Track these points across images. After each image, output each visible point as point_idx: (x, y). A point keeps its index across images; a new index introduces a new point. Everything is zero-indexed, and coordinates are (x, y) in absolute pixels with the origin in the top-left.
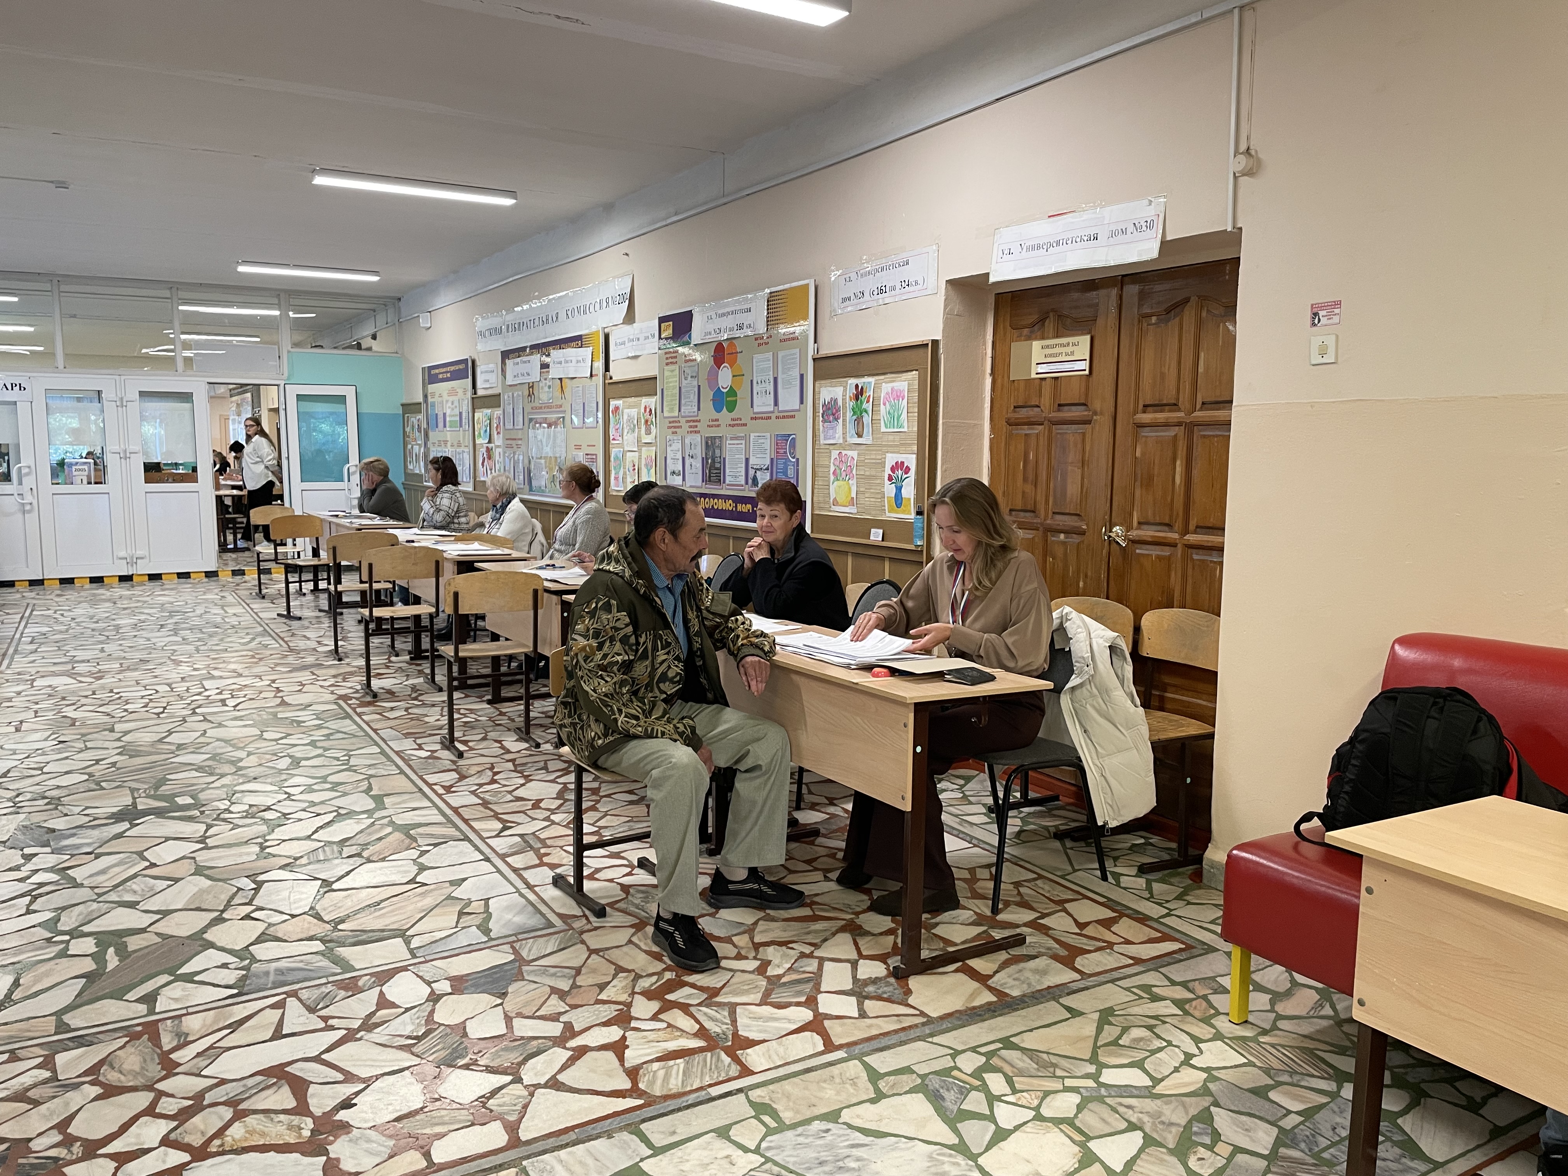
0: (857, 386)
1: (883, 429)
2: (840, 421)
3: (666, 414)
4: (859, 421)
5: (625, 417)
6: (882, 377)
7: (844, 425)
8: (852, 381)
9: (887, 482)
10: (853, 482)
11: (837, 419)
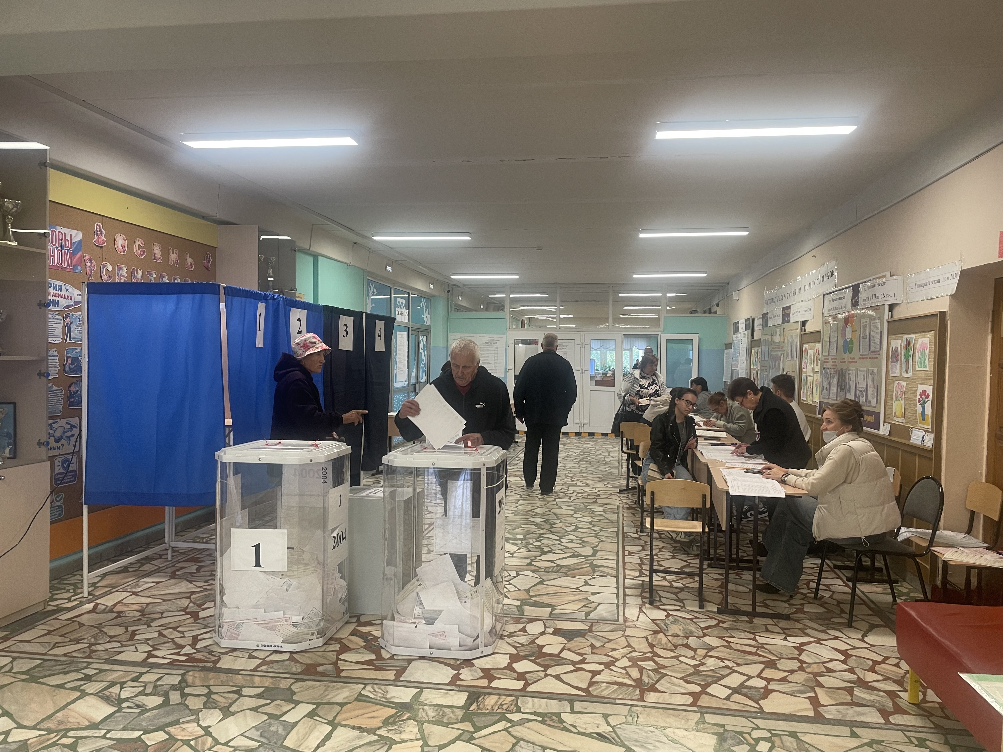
0: (907, 339)
1: (917, 369)
2: (899, 361)
3: (824, 354)
4: (907, 362)
5: (809, 355)
6: (918, 335)
7: (900, 364)
8: (906, 336)
9: (918, 404)
10: (903, 402)
11: (897, 361)
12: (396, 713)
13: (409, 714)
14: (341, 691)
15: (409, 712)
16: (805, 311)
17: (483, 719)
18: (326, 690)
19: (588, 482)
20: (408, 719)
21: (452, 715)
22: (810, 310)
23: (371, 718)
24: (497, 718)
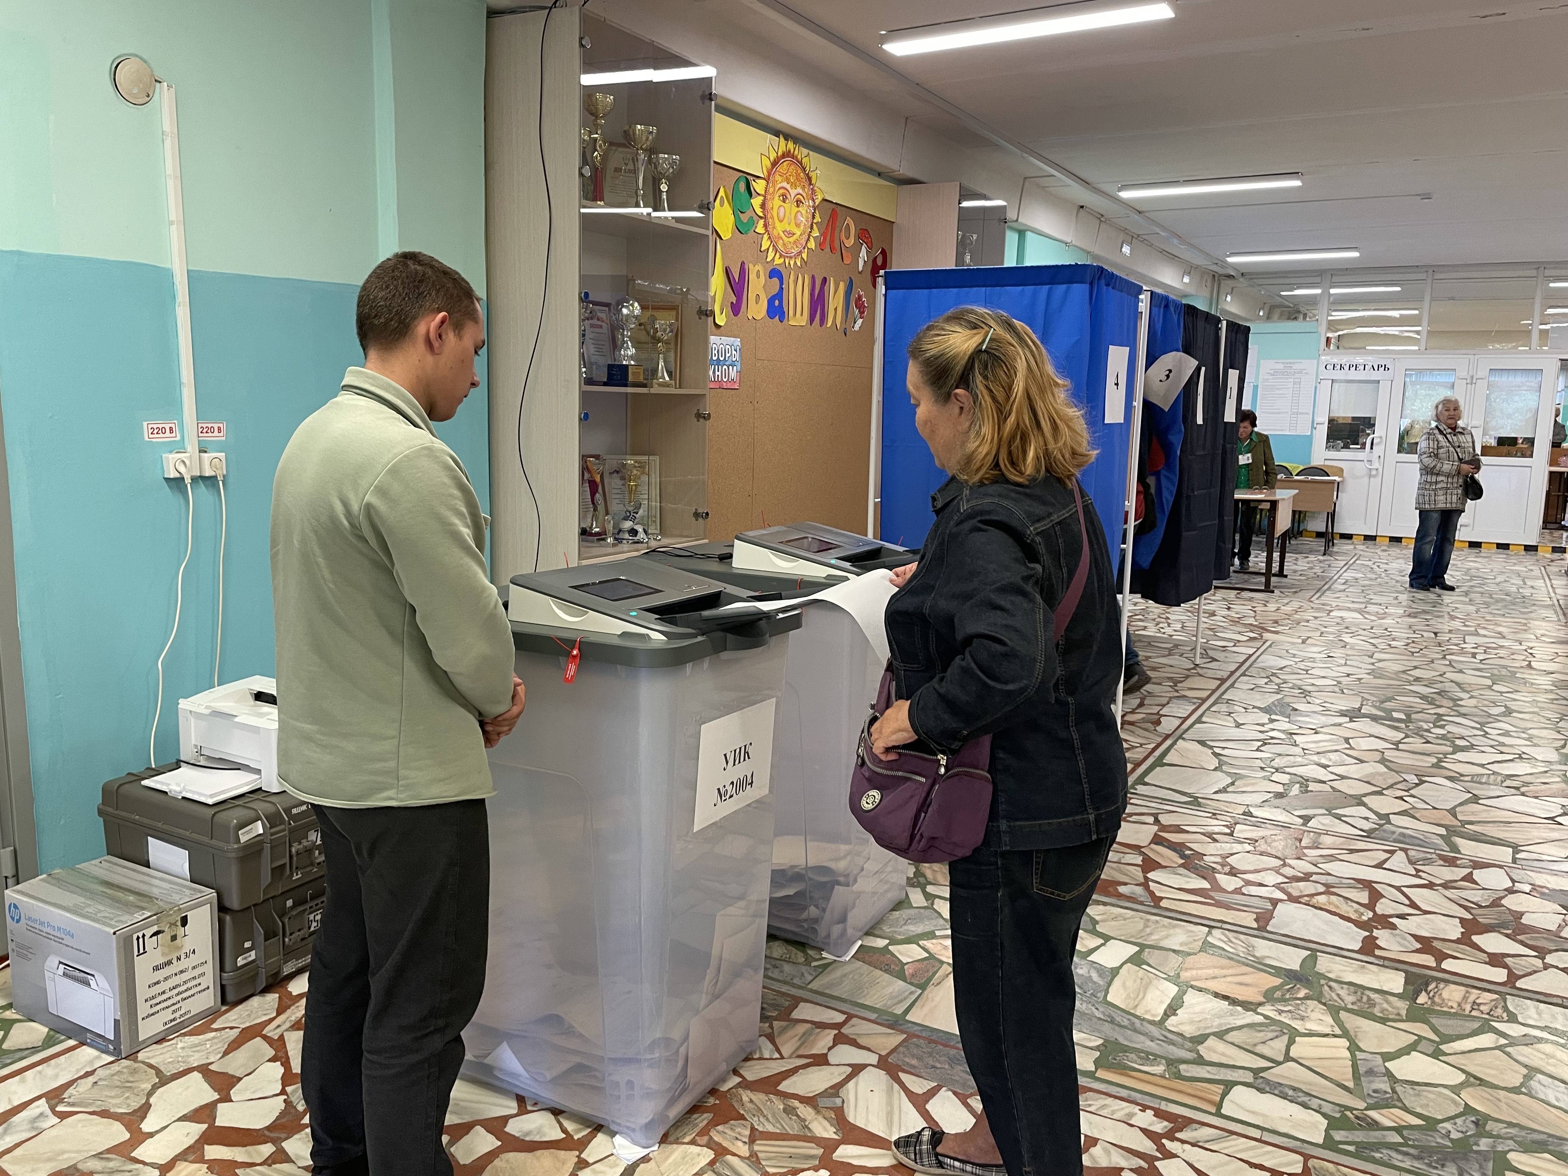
12: (1282, 985)
13: (1307, 991)
14: (1172, 931)
15: (1306, 988)
17: (1450, 1022)
18: (1146, 926)
19: (1500, 629)
20: (1307, 998)
21: (1385, 1006)
23: (1241, 984)
24: (1476, 1025)
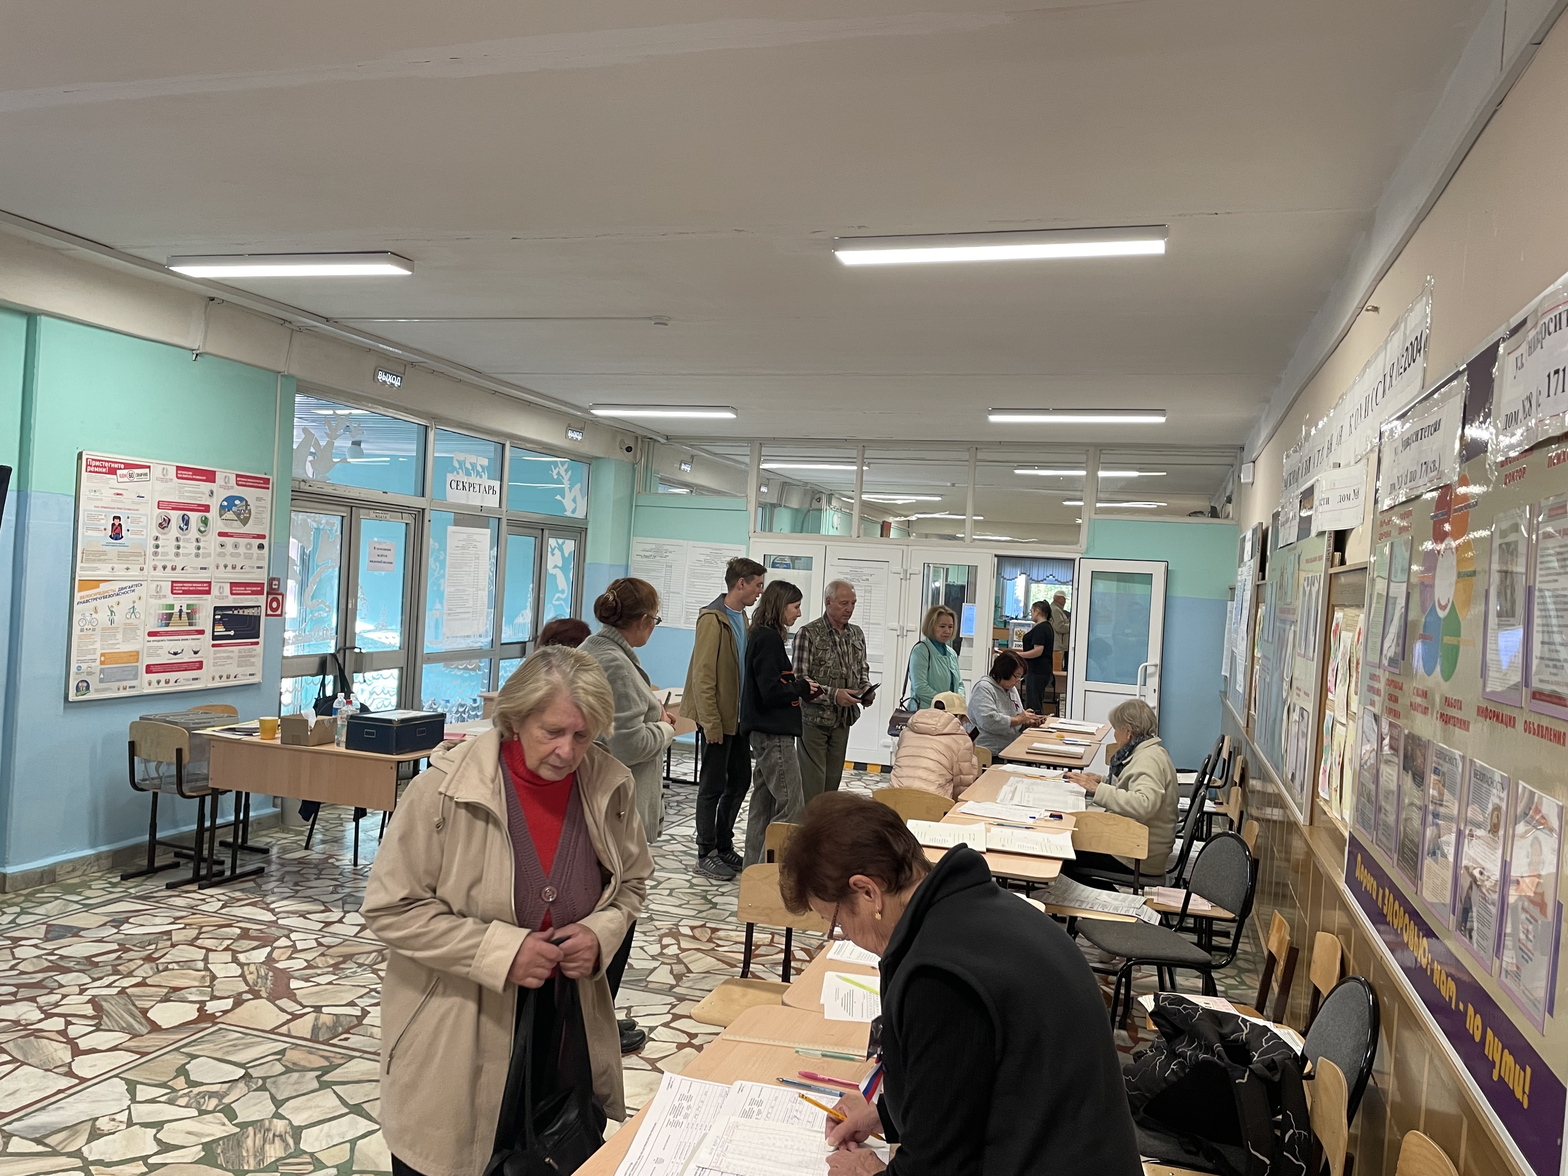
5: (1341, 648)
16: (1342, 499)
22: (1356, 493)
